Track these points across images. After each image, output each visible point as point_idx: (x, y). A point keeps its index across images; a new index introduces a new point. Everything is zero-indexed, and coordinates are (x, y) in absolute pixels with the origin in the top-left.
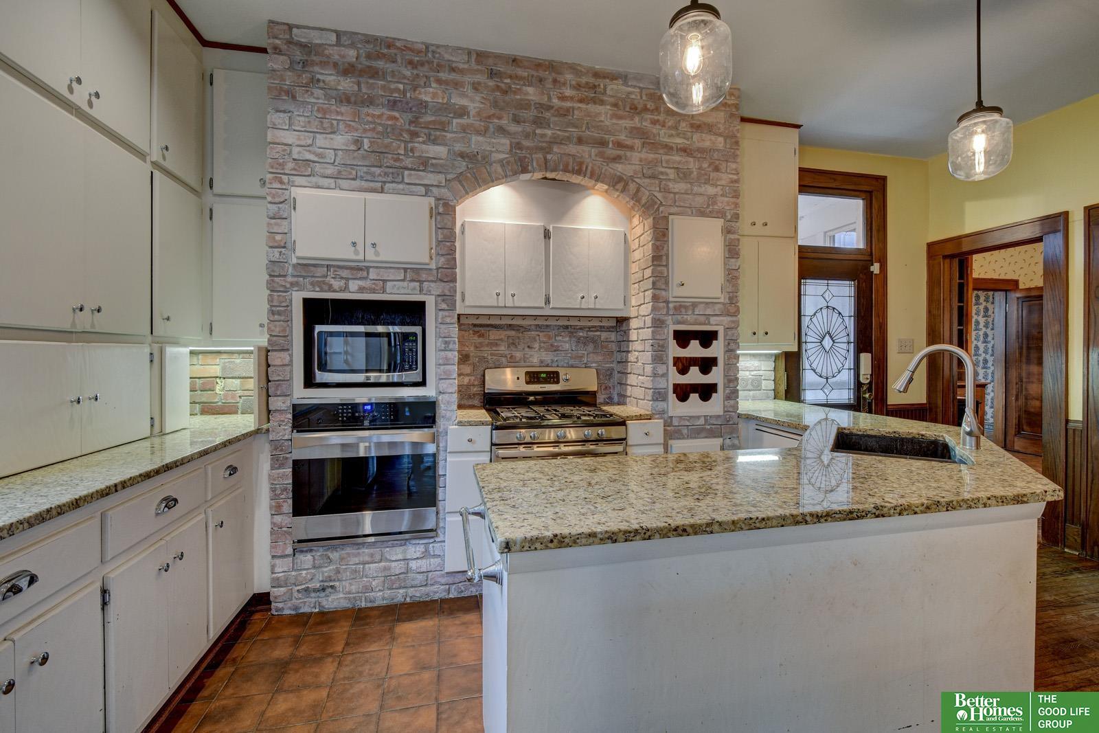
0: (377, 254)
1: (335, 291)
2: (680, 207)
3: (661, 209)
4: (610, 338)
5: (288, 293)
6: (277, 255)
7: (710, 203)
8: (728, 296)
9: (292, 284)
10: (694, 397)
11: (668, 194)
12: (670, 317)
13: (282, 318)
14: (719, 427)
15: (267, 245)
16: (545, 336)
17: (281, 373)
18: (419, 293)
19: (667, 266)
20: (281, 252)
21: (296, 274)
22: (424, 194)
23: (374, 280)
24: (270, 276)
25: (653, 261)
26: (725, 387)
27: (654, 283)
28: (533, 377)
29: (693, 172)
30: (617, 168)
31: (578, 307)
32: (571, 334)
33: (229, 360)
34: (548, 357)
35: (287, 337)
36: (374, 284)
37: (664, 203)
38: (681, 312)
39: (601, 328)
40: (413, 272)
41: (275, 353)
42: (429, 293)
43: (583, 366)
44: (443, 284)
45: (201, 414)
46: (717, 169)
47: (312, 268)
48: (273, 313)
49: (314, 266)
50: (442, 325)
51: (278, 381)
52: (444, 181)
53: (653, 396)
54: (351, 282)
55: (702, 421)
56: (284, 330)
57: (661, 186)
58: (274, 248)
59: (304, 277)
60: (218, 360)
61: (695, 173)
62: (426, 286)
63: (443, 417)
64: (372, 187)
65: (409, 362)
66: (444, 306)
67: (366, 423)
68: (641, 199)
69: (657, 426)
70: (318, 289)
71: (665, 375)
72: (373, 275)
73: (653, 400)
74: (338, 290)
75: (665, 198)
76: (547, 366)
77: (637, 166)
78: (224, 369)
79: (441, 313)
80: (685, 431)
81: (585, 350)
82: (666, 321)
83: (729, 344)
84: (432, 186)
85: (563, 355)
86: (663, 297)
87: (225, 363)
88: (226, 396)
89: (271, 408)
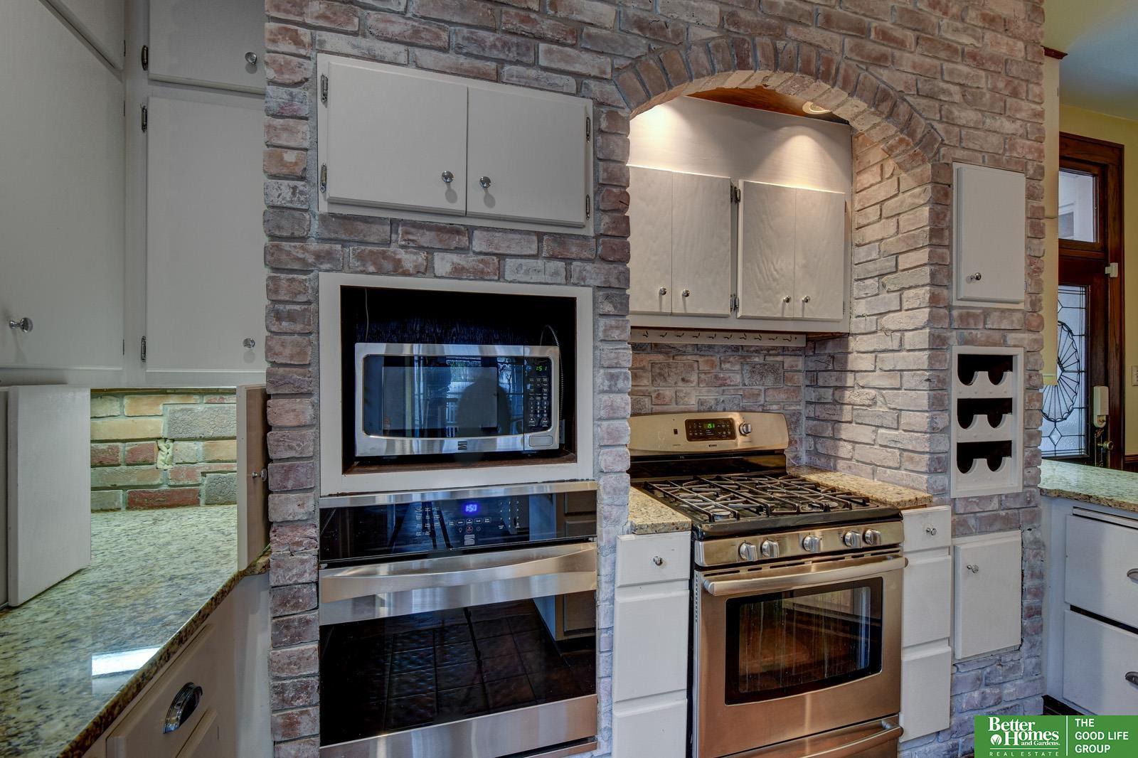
0: (490, 201)
1: (406, 273)
2: (969, 149)
3: (943, 150)
4: (797, 366)
5: (311, 276)
6: (287, 194)
7: (1007, 147)
8: (1029, 300)
9: (319, 257)
10: (980, 464)
11: (951, 128)
12: (954, 333)
13: (299, 327)
14: (1016, 511)
15: (265, 172)
16: (707, 362)
17: (294, 444)
18: (564, 281)
19: (949, 247)
20: (295, 188)
21: (326, 235)
22: (574, 92)
23: (480, 253)
24: (272, 237)
25: (930, 239)
26: (1026, 446)
27: (933, 275)
28: (696, 429)
29: (983, 94)
30: (882, 75)
31: (779, 315)
32: (744, 360)
33: (182, 407)
34: (710, 396)
35: (308, 366)
36: (482, 261)
37: (946, 142)
38: (968, 324)
39: (784, 351)
40: (555, 240)
41: (282, 401)
42: (581, 282)
43: (760, 409)
44: (606, 266)
45: (128, 508)
46: (1015, 94)
47: (361, 226)
48: (279, 317)
49: (365, 220)
50: (604, 344)
51: (288, 459)
52: (609, 70)
53: (929, 465)
54: (437, 257)
55: (994, 504)
56: (302, 353)
57: (943, 113)
58: (280, 178)
59: (344, 243)
60: (161, 407)
61: (988, 96)
62: (578, 269)
63: (605, 518)
64: (478, 69)
65: (535, 413)
66: (608, 308)
67: (469, 540)
68: (914, 131)
69: (941, 516)
70: (371, 269)
71: (946, 430)
72: (478, 245)
73: (930, 472)
74: (411, 270)
75: (947, 132)
76: (710, 410)
77: (910, 76)
78: (172, 423)
79: (603, 322)
80: (972, 522)
81: (763, 385)
82: (949, 338)
83: (1030, 377)
84: (589, 77)
85: (732, 392)
86: (944, 299)
87: (175, 412)
88: (175, 473)
89: (273, 517)
